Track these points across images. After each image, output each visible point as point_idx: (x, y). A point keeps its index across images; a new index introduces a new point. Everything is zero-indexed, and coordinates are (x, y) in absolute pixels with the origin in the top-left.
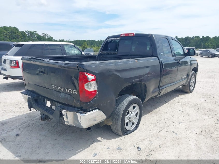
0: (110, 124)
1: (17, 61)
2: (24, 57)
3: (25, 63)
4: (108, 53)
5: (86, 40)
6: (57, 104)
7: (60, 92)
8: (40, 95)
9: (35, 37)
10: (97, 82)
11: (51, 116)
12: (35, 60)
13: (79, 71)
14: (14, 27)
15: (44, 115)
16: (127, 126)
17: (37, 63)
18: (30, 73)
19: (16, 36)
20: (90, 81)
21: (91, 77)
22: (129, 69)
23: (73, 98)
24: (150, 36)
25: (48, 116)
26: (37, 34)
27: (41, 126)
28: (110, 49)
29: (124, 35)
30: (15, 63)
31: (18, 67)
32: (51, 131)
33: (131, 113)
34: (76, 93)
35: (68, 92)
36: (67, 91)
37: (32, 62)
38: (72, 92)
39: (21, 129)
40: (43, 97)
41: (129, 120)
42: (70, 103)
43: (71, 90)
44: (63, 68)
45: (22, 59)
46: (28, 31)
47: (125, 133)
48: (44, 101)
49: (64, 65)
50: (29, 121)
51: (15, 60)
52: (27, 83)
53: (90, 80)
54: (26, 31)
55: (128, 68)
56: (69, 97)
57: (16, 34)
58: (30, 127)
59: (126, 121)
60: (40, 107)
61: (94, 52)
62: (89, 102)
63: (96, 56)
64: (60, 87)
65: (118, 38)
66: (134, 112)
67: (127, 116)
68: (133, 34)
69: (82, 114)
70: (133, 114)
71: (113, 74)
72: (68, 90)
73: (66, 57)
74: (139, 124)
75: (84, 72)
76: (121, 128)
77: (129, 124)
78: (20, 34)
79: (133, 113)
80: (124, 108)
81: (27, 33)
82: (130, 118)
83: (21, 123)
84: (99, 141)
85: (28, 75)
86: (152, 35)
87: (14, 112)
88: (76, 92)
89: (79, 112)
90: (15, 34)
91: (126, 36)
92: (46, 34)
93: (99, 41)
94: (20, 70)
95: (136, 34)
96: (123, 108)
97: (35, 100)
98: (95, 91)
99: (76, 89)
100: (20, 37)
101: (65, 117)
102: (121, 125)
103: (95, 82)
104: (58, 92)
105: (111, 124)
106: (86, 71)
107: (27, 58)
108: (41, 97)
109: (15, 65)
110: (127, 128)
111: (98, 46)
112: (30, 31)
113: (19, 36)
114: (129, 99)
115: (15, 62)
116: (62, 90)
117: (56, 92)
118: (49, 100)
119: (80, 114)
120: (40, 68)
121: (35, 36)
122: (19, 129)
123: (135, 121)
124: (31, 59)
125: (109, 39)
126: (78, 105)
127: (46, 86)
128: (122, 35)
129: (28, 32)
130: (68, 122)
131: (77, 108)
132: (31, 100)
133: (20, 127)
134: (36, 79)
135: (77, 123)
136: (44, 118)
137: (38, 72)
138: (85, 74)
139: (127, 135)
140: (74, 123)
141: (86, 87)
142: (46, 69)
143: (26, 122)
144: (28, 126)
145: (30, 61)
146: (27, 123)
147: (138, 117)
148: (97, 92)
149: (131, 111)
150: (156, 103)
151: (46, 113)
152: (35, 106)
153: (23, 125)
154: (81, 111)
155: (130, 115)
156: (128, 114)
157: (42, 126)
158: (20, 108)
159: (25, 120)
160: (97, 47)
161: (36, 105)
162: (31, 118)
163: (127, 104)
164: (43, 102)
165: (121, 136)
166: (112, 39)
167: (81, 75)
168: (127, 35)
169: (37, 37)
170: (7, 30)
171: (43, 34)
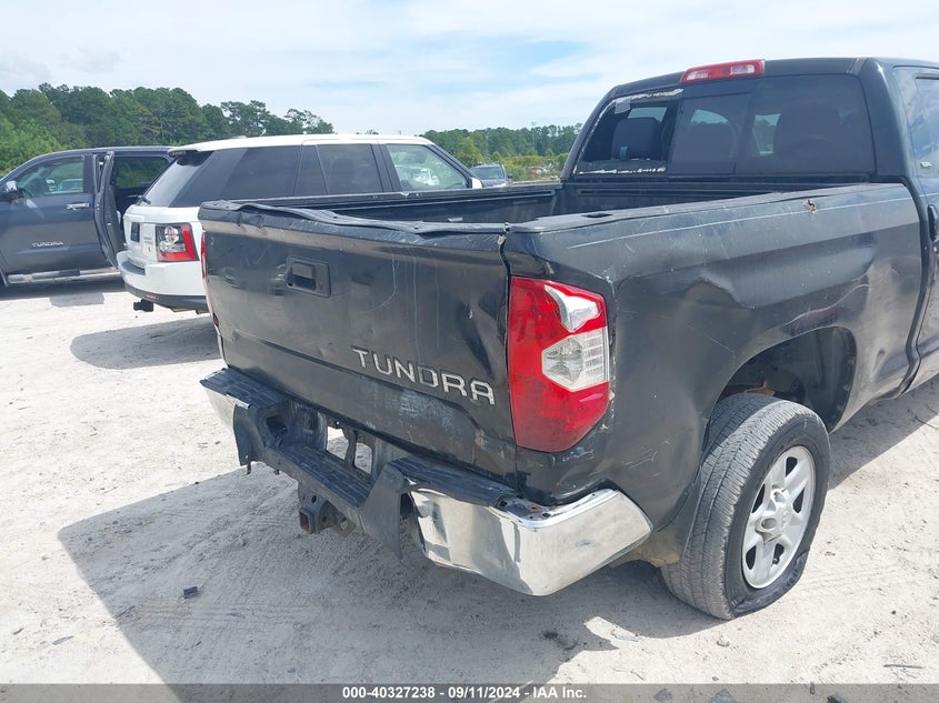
0: (665, 558)
1: (187, 230)
2: (210, 204)
3: (216, 235)
4: (614, 171)
5: (471, 130)
6: (384, 448)
7: (396, 387)
8: (295, 398)
9: (260, 125)
10: (612, 335)
11: (350, 512)
12: (266, 217)
13: (510, 276)
14: (178, 91)
15: (314, 499)
16: (750, 568)
17: (274, 234)
18: (243, 287)
19: (185, 126)
20: (578, 332)
21: (578, 308)
22: (779, 251)
23: (473, 421)
24: (856, 70)
25: (340, 510)
26: (266, 114)
27: (299, 542)
28: (624, 149)
29: (704, 76)
30: (177, 239)
31: (191, 255)
32: (352, 577)
33: (772, 497)
34: (492, 401)
35: (446, 389)
36: (436, 384)
37: (251, 231)
38: (464, 393)
39: (207, 555)
40: (310, 405)
41: (762, 534)
42: (455, 448)
43: (458, 383)
44: (415, 259)
45: (201, 217)
46: (233, 104)
47: (742, 602)
48: (314, 424)
49: (419, 241)
50: (245, 518)
51: (177, 226)
52: (228, 337)
53: (573, 324)
54: (225, 105)
55: (775, 248)
56: (447, 417)
57: (186, 120)
58: (249, 549)
59: (751, 539)
60: (295, 462)
61: (509, 177)
62: (566, 453)
63: (553, 193)
64: (397, 364)
65: (671, 94)
66: (790, 488)
67: (753, 516)
68: (756, 63)
69: (525, 522)
70: (783, 501)
71: (695, 284)
72: (442, 381)
73: (412, 199)
74: (809, 549)
75: (538, 277)
76: (724, 582)
77: (759, 553)
78: (199, 119)
79: (786, 495)
80: (746, 474)
81: (227, 114)
82: (767, 523)
83: (208, 523)
84: (603, 644)
85: (233, 295)
86: (868, 65)
87: (178, 465)
88: (490, 395)
89: (509, 503)
90: (181, 120)
91: (715, 76)
92: (302, 114)
93: (524, 130)
94: (196, 268)
95: (770, 64)
96: (740, 477)
97: (268, 419)
98: (602, 388)
99: (489, 374)
100: (202, 131)
101: (426, 524)
102: (726, 563)
103: (599, 336)
104: (386, 389)
105: (674, 558)
106: (552, 272)
107: (224, 207)
108: (297, 405)
109: (178, 246)
110: (750, 574)
111: (524, 155)
112: (240, 105)
113: (198, 125)
114: (766, 421)
115: (179, 235)
116: (412, 377)
117: (375, 385)
118: (338, 420)
119: (512, 517)
120: (290, 259)
121: (258, 121)
122: (201, 558)
123: (791, 538)
124: (246, 215)
125: (619, 101)
126: (504, 462)
127: (326, 354)
128: (692, 77)
129: (230, 109)
130: (442, 551)
131: (497, 478)
132: (248, 419)
133: (203, 544)
134: (270, 316)
135: (497, 563)
136: (317, 517)
137: (280, 277)
138: (547, 288)
139: (749, 616)
140: (477, 558)
141: (548, 366)
142: (321, 265)
143: (231, 519)
144: (241, 541)
145: (238, 223)
146: (236, 526)
147: (803, 516)
148: (612, 396)
149: (774, 487)
150: (867, 424)
151: (325, 494)
152: (270, 453)
153: (218, 534)
154: (518, 501)
155: (771, 506)
156: (759, 502)
157: (308, 547)
158: (203, 446)
159: (227, 511)
160: (519, 157)
161: (273, 446)
162: (253, 499)
163: (761, 451)
164: (311, 432)
165: (720, 620)
166: (634, 97)
167: (519, 298)
168: (721, 75)
170: (148, 105)
171: (291, 110)
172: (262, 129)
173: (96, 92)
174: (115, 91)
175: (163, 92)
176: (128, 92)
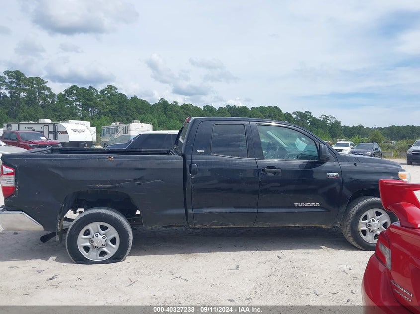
9: (308, 121)
10: (16, 177)
14: (276, 107)
16: (87, 252)
20: (5, 175)
26: (311, 117)
41: (92, 244)
46: (297, 112)
54: (294, 112)
59: (84, 243)
77: (91, 249)
81: (294, 116)
92: (327, 117)
98: (13, 187)
112: (300, 112)
121: (307, 119)
123: (110, 251)
129: (296, 114)
148: (17, 190)
155: (94, 237)
169: (311, 122)
170: (263, 113)
171: (323, 115)
172: (308, 123)
173: (245, 108)
174: (252, 107)
175: (270, 107)
176: (257, 108)
